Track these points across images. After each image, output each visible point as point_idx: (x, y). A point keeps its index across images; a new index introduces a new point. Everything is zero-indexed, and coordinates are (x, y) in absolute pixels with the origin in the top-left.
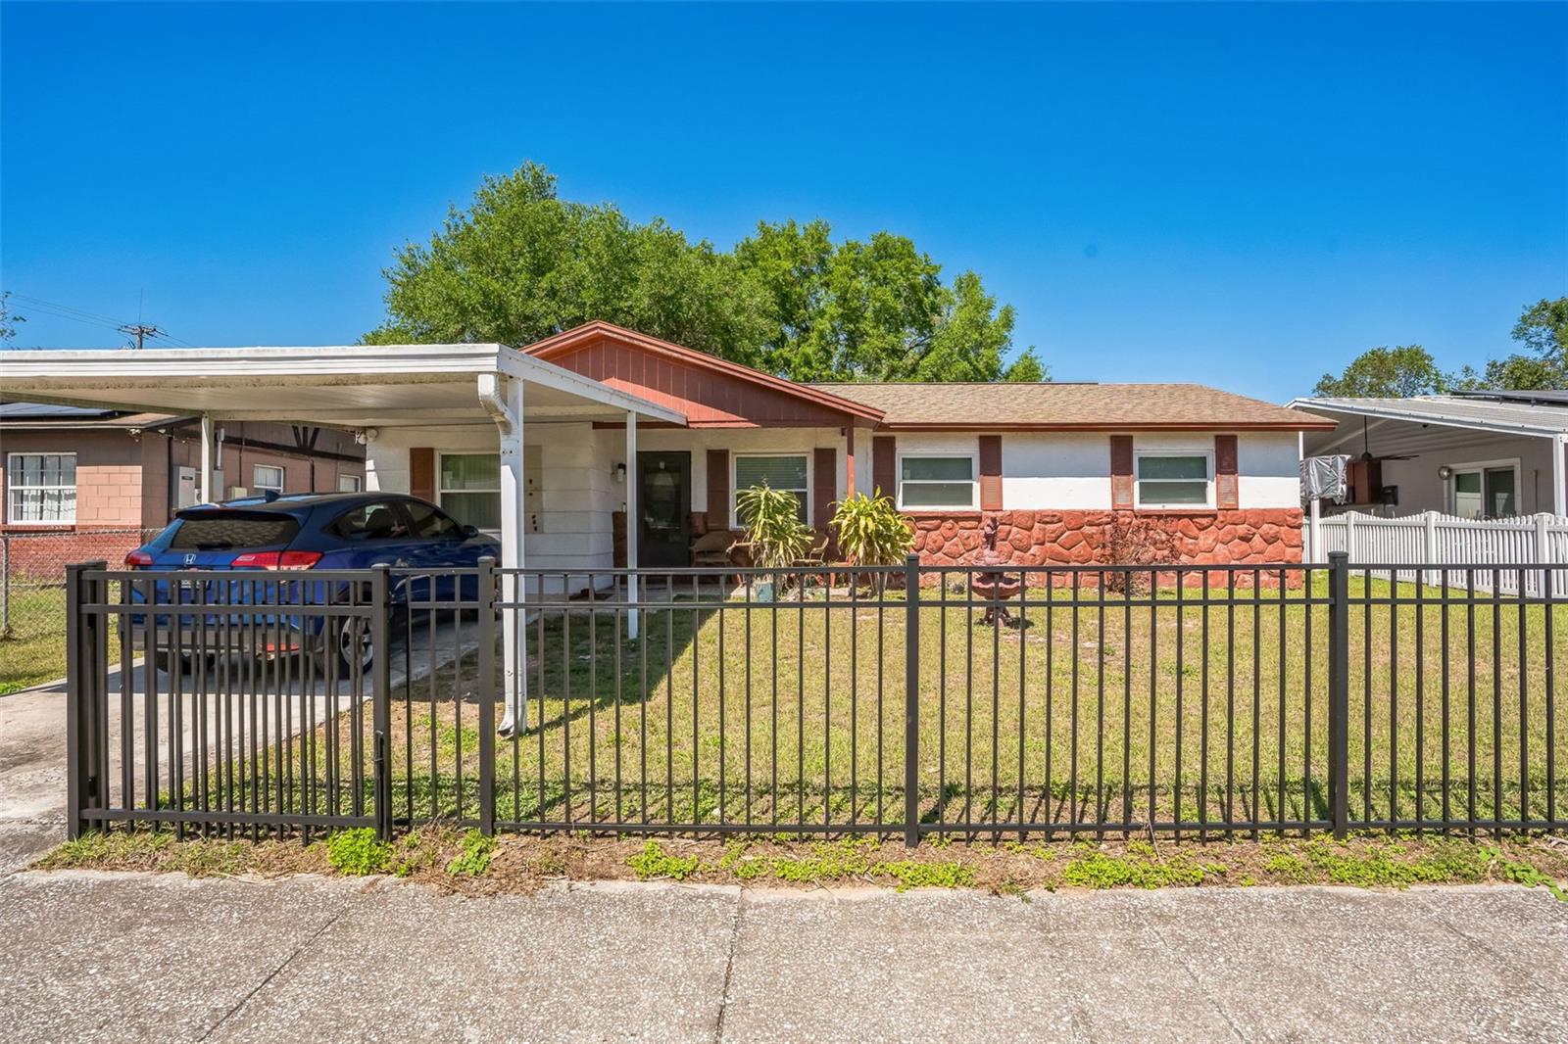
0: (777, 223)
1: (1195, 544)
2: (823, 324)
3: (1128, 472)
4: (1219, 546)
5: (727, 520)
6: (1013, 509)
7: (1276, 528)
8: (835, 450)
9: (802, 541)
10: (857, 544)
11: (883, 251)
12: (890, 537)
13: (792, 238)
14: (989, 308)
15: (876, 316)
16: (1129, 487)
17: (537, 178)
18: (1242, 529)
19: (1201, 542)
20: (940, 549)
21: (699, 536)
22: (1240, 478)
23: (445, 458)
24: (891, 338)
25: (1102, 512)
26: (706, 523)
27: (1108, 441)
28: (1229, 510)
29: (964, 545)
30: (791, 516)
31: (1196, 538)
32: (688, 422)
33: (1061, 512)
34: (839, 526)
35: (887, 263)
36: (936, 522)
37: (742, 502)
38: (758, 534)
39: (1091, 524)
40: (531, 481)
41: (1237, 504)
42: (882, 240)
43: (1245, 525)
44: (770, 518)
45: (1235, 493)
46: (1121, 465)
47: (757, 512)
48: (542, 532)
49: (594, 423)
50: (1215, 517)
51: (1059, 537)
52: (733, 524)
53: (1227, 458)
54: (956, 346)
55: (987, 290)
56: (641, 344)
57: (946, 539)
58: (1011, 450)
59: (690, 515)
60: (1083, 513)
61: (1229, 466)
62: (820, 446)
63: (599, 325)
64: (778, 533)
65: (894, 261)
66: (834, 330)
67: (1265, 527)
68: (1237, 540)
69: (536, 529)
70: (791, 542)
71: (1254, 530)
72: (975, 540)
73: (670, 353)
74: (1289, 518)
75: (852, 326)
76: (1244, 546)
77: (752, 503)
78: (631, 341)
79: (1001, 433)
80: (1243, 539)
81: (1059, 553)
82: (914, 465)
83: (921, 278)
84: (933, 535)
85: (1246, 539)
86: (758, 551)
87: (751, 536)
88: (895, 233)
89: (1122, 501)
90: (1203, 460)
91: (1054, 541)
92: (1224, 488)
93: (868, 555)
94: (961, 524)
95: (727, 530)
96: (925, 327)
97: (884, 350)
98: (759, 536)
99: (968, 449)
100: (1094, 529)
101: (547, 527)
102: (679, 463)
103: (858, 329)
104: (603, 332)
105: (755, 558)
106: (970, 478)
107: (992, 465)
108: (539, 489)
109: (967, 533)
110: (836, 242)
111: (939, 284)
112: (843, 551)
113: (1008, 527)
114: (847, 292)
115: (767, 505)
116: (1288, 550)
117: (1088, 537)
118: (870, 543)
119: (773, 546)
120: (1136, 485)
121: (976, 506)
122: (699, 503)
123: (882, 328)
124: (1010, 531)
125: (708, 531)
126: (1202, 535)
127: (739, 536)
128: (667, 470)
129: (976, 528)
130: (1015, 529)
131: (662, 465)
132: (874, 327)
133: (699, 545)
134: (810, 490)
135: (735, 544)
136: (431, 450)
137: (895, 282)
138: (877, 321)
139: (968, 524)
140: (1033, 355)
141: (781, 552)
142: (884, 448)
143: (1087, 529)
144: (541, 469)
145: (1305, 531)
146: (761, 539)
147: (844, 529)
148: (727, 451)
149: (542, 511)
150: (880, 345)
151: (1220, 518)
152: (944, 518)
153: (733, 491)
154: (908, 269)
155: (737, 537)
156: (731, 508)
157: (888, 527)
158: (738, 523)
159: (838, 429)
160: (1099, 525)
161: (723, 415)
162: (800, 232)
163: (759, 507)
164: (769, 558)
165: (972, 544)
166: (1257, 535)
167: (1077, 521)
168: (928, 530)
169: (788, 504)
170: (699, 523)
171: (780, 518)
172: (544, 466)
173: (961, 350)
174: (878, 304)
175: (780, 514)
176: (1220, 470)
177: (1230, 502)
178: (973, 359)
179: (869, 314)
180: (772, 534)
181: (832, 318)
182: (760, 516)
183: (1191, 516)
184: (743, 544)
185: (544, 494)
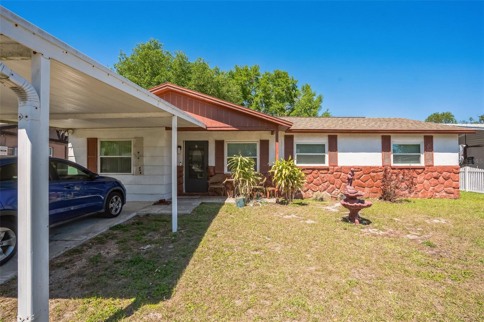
0: (241, 66)
1: (416, 180)
2: (257, 99)
3: (389, 150)
4: (425, 181)
5: (223, 169)
6: (342, 165)
7: (449, 174)
8: (268, 141)
9: (257, 180)
10: (282, 181)
11: (278, 76)
12: (296, 178)
13: (246, 70)
14: (314, 95)
15: (276, 97)
16: (389, 157)
17: (156, 44)
18: (435, 174)
19: (418, 179)
20: (312, 182)
21: (212, 176)
22: (434, 153)
23: (101, 142)
24: (281, 105)
25: (378, 167)
26: (214, 171)
27: (381, 138)
28: (430, 167)
29: (322, 180)
30: (252, 169)
31: (416, 178)
32: (207, 127)
33: (362, 167)
34: (273, 173)
35: (279, 80)
36: (310, 171)
37: (230, 162)
38: (237, 176)
39: (374, 172)
40: (139, 153)
41: (433, 164)
42: (277, 72)
43: (436, 173)
44: (242, 169)
45: (432, 160)
46: (386, 147)
47: (236, 167)
48: (143, 175)
49: (166, 127)
50: (424, 169)
51: (360, 177)
52: (226, 171)
53: (429, 145)
54: (303, 108)
55: (313, 90)
56: (186, 93)
57: (314, 178)
58: (341, 141)
59: (208, 167)
60: (371, 167)
61: (430, 148)
62: (263, 139)
63: (168, 84)
64: (246, 176)
65: (282, 79)
66: (261, 102)
67: (444, 173)
68: (433, 179)
69: (141, 173)
70: (252, 180)
71: (440, 174)
72: (326, 178)
73: (199, 97)
74: (454, 170)
75: (267, 100)
76: (436, 181)
77: (234, 163)
78: (182, 91)
79: (338, 134)
80: (435, 178)
81: (361, 184)
82: (302, 147)
83: (291, 85)
84: (309, 176)
85: (436, 178)
86: (237, 183)
87: (234, 176)
88: (282, 70)
89: (386, 163)
90: (419, 146)
91: (359, 179)
92: (428, 157)
93: (287, 186)
94: (321, 171)
95: (224, 174)
96: (292, 102)
97: (279, 109)
98: (237, 177)
99: (324, 140)
100: (375, 174)
101: (145, 172)
102: (204, 145)
103: (269, 101)
104: (169, 87)
105: (236, 186)
106: (324, 153)
107: (333, 147)
108: (142, 156)
109: (323, 175)
110: (262, 72)
111: (297, 87)
112: (275, 183)
113: (340, 173)
114: (266, 88)
115: (241, 164)
116: (454, 183)
117: (372, 178)
118: (287, 181)
119: (243, 181)
120: (392, 156)
121: (327, 164)
122: (212, 162)
123: (278, 101)
124: (341, 175)
125: (215, 174)
126: (419, 177)
127: (229, 176)
128: (199, 149)
129: (327, 173)
130: (343, 174)
131: (196, 147)
132: (275, 101)
133: (212, 180)
134: (258, 157)
135: (227, 180)
136: (96, 139)
137: (282, 86)
138: (276, 99)
139: (324, 172)
140: (328, 112)
141: (247, 184)
142: (289, 140)
143: (372, 174)
144: (143, 147)
145: (461, 175)
146: (238, 178)
147: (275, 174)
148: (224, 141)
149: (143, 166)
150: (277, 107)
151: (426, 169)
152: (313, 169)
153: (226, 157)
154: (287, 82)
155: (227, 177)
156: (225, 165)
157: (294, 173)
158: (228, 170)
159: (270, 132)
160: (377, 172)
161: (222, 124)
162: (249, 69)
163: (237, 164)
164: (242, 186)
165: (325, 180)
166: (441, 177)
167: (369, 170)
168: (307, 174)
169: (250, 163)
170: (212, 171)
171: (247, 169)
172: (144, 146)
173: (304, 110)
174: (276, 93)
175: (247, 167)
176: (426, 150)
177: (431, 163)
178: (309, 113)
179: (273, 97)
180: (243, 177)
181: (261, 97)
182: (238, 168)
183: (414, 169)
184: (231, 180)
185: (144, 158)
